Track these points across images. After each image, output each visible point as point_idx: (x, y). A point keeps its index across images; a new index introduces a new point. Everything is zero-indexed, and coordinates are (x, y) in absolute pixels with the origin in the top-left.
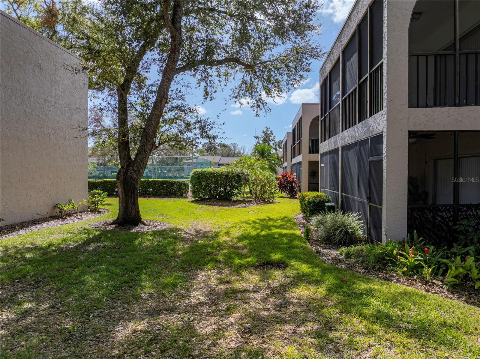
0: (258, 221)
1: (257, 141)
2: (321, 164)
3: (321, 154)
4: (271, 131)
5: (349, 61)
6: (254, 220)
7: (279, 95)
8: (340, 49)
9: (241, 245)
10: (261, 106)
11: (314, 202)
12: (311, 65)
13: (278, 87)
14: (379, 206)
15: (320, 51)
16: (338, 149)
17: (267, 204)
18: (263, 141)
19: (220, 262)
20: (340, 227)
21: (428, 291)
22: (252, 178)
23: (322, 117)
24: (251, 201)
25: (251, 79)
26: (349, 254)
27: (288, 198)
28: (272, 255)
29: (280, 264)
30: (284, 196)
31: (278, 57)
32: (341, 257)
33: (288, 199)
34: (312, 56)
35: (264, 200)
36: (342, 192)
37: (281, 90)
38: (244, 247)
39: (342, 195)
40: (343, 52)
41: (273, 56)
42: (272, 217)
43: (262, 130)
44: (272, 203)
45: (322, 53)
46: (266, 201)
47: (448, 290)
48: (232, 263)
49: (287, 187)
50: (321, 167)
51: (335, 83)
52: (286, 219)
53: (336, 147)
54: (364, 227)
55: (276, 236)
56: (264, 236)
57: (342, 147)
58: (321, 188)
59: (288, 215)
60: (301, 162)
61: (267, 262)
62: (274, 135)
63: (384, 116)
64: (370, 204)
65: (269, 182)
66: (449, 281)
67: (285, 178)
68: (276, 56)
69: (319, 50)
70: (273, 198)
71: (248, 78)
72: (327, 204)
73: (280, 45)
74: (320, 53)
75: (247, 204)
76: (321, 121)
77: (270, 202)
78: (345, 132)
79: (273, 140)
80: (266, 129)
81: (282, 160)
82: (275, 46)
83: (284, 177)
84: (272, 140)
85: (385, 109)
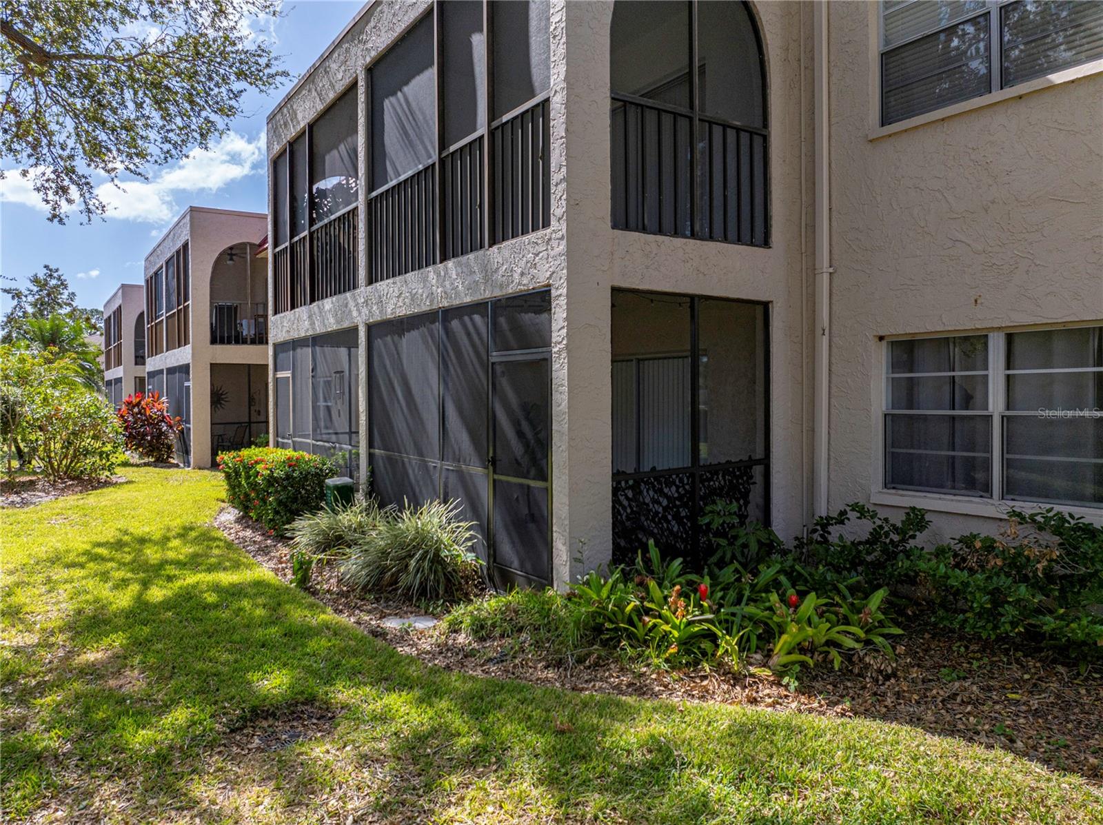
0: (103, 551)
1: (15, 302)
2: (276, 370)
3: (275, 345)
4: (59, 278)
5: (394, 94)
6: (88, 547)
7: (132, 166)
8: (361, 62)
9: (99, 655)
10: (74, 192)
11: (288, 477)
12: (241, 100)
13: (132, 143)
14: (534, 484)
15: (268, 66)
16: (355, 330)
17: (94, 488)
18: (34, 305)
19: (58, 759)
20: (417, 548)
21: (753, 701)
22: (32, 411)
23: (276, 245)
24: (32, 483)
25: (36, 100)
26: (482, 627)
27: (146, 465)
28: (254, 676)
29: (300, 708)
30: (131, 461)
31: (134, 52)
32: (461, 639)
33: (151, 469)
34: (240, 75)
35: (77, 478)
36: (371, 444)
37: (141, 155)
38: (119, 663)
39: (371, 457)
40: (370, 70)
41: (119, 47)
42: (139, 530)
43: (31, 275)
44: (107, 484)
45: (272, 71)
46: (88, 482)
47: (799, 691)
48: (117, 749)
49: (144, 435)
50: (276, 380)
51: (335, 152)
52: (193, 534)
53: (346, 325)
54: (475, 537)
55: (211, 598)
56: (167, 605)
57: (370, 328)
58: (277, 435)
59: (192, 519)
60: (187, 366)
61: (254, 710)
62: (70, 290)
63: (554, 243)
64: (496, 477)
65: (94, 422)
66: (782, 663)
67: (136, 410)
68: (129, 49)
69: (263, 61)
70: (110, 468)
71: (24, 95)
72: (329, 482)
73: (145, 18)
74: (267, 71)
75: (25, 495)
76: (276, 257)
77: (99, 482)
78: (382, 286)
79: (69, 305)
80: (45, 271)
81: (102, 359)
82: (127, 20)
83: (134, 407)
84: (66, 304)
85: (558, 226)
